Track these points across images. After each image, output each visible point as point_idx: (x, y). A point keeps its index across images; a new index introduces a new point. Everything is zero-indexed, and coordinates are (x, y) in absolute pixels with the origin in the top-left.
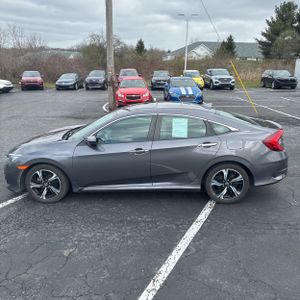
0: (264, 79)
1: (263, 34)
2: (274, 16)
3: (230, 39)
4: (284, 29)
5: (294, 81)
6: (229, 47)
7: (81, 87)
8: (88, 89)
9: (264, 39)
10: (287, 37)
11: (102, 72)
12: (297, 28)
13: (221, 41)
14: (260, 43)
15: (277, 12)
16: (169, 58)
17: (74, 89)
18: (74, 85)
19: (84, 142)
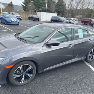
0: (29, 17)
1: (23, 3)
3: (11, 3)
14: (22, 5)
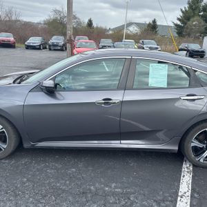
1: (178, 19)
2: (187, 6)
3: (154, 21)
4: (193, 16)
5: (203, 52)
6: (153, 27)
7: (45, 48)
8: (50, 49)
9: (179, 23)
10: (195, 22)
11: (62, 38)
12: (202, 16)
13: (148, 23)
14: (176, 25)
15: (189, 4)
16: (111, 32)
17: (39, 49)
18: (40, 46)
19: (39, 88)
